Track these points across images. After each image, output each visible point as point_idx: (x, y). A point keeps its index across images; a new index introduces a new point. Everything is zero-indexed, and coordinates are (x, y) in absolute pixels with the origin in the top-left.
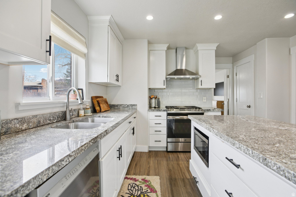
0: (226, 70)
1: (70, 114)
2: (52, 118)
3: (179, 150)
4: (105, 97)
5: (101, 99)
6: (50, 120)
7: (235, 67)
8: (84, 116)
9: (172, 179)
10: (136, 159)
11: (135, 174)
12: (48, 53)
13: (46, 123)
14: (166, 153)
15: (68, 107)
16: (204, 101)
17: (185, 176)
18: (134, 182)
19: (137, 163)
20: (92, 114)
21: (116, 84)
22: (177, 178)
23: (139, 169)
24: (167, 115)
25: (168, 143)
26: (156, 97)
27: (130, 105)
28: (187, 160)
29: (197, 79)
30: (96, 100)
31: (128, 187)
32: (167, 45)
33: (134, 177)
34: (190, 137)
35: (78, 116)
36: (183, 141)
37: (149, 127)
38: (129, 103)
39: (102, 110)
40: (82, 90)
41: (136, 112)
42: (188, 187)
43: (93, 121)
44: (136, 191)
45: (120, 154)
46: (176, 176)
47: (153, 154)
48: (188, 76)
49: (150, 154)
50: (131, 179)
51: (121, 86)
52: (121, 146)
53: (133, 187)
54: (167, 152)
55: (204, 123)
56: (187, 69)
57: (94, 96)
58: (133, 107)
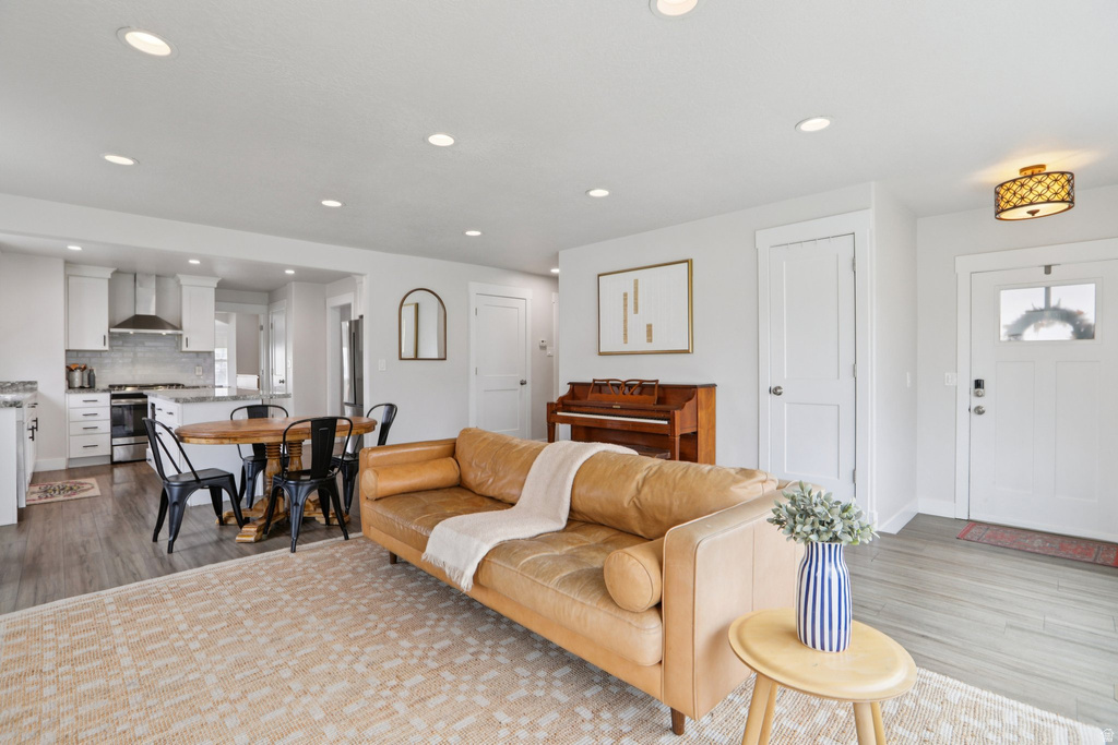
7: (270, 313)
14: (110, 466)
16: (198, 374)
24: (111, 399)
25: (116, 448)
26: (85, 368)
27: (20, 382)
29: (179, 336)
37: (70, 422)
41: (37, 394)
48: (156, 331)
49: (71, 473)
56: (159, 316)
58: (26, 386)
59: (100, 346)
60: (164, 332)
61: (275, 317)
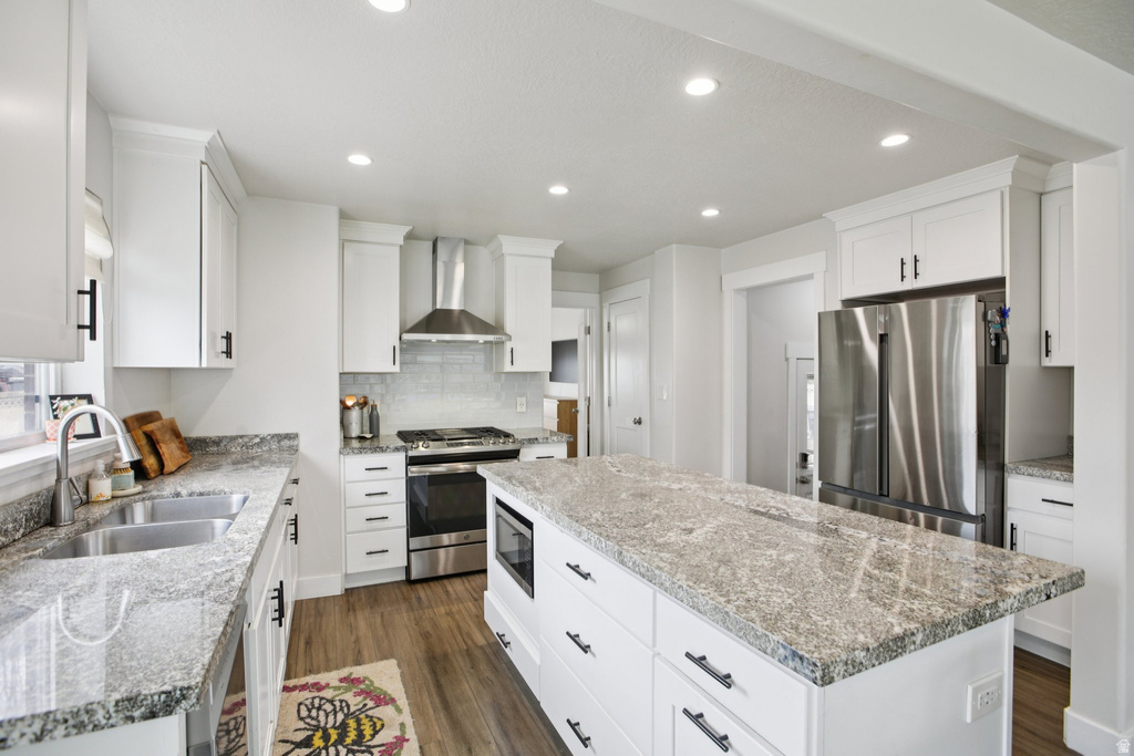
0: (582, 310)
1: (72, 501)
2: (11, 526)
3: (441, 572)
4: (166, 414)
5: (156, 423)
6: (6, 533)
7: (606, 305)
8: (115, 498)
9: (434, 658)
10: (302, 624)
11: (310, 672)
12: (87, 332)
14: (405, 588)
15: (63, 476)
16: (519, 409)
17: (472, 640)
18: (316, 694)
19: (310, 637)
20: (140, 486)
22: (450, 650)
23: (322, 655)
24: (407, 465)
25: (412, 554)
26: (365, 403)
27: (273, 436)
28: (476, 596)
29: (500, 344)
30: (140, 432)
31: (299, 711)
32: (406, 229)
33: (311, 679)
34: (483, 525)
35: (87, 501)
36: (453, 543)
38: (265, 431)
39: (170, 466)
42: (483, 666)
44: (327, 717)
46: (447, 646)
47: (363, 596)
48: (469, 337)
49: (352, 600)
50: (304, 687)
51: (232, 369)
52: (281, 583)
53: (313, 707)
54: (409, 581)
55: (521, 488)
56: (470, 310)
57: (132, 417)
58: (282, 443)
59: (388, 367)
60: (479, 339)
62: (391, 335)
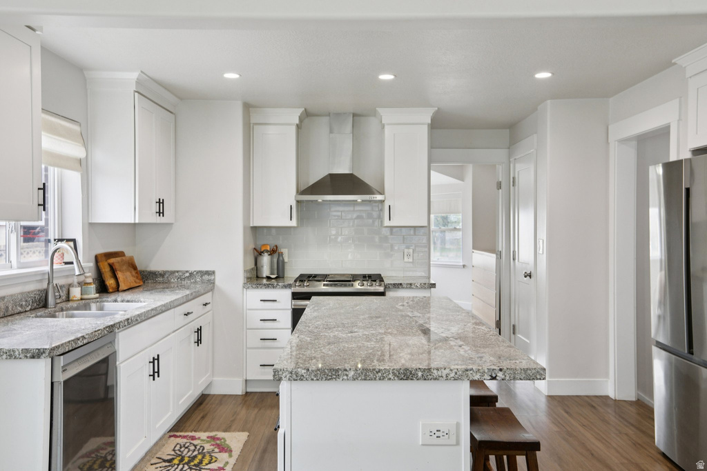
1: (55, 296)
2: (24, 303)
4: (128, 253)
5: (118, 259)
6: (21, 306)
7: (512, 160)
8: (82, 299)
10: (207, 407)
13: (16, 311)
15: (51, 281)
19: (206, 415)
20: (98, 295)
21: (158, 222)
23: (207, 424)
24: (292, 299)
27: (198, 272)
29: (379, 202)
30: (106, 264)
31: (175, 447)
32: (300, 111)
33: (191, 434)
35: (68, 299)
37: (247, 329)
38: (193, 268)
39: (122, 286)
40: (74, 241)
41: (212, 290)
43: (101, 309)
44: (188, 452)
45: (156, 370)
48: (348, 197)
49: (246, 399)
50: (185, 437)
51: (172, 224)
52: (158, 356)
53: (184, 446)
56: (356, 174)
57: (101, 254)
58: (204, 277)
59: (286, 222)
60: (358, 198)
61: (519, 167)
62: (289, 196)
